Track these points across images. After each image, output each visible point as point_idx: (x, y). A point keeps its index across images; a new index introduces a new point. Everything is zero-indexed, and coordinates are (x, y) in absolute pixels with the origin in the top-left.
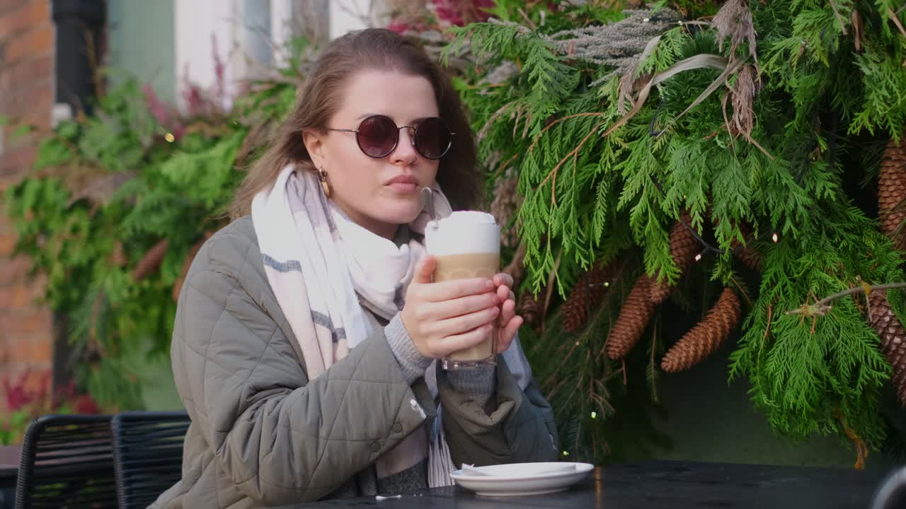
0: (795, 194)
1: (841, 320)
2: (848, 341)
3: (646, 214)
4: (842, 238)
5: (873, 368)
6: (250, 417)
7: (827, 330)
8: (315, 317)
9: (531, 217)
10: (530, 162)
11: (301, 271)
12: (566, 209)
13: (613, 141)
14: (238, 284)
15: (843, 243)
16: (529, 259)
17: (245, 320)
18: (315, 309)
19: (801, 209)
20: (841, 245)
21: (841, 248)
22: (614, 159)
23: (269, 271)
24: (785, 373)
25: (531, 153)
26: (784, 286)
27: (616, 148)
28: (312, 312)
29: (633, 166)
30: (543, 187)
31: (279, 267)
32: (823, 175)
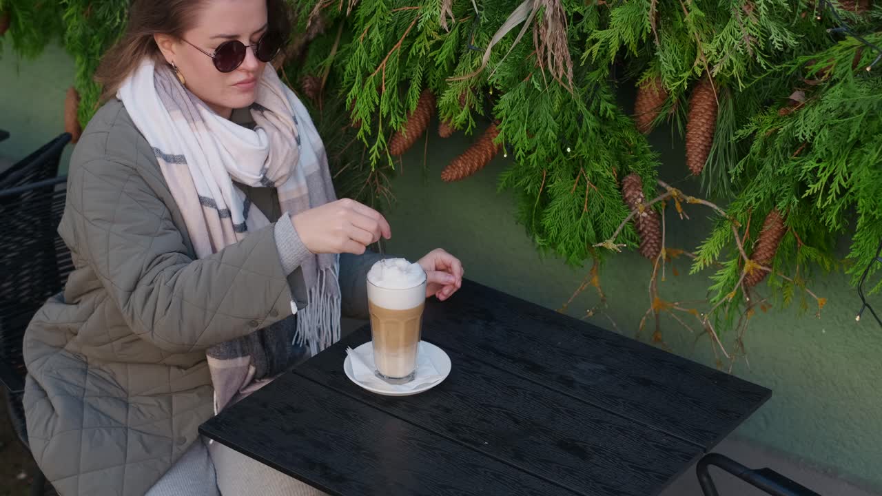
0: (587, 120)
1: (607, 200)
2: (610, 216)
3: (467, 121)
4: (611, 137)
5: (628, 239)
6: (149, 282)
7: (594, 205)
8: (203, 201)
9: (365, 100)
10: (360, 50)
11: (186, 163)
12: (391, 90)
13: (428, 33)
14: (135, 172)
15: (611, 140)
16: (363, 134)
17: (142, 201)
18: (202, 194)
19: (591, 132)
20: (610, 142)
21: (611, 144)
22: (429, 48)
23: (161, 161)
24: (558, 229)
25: (361, 43)
26: (560, 161)
27: (429, 38)
28: (200, 197)
29: (445, 57)
30: (375, 76)
31: (170, 159)
32: (605, 96)
